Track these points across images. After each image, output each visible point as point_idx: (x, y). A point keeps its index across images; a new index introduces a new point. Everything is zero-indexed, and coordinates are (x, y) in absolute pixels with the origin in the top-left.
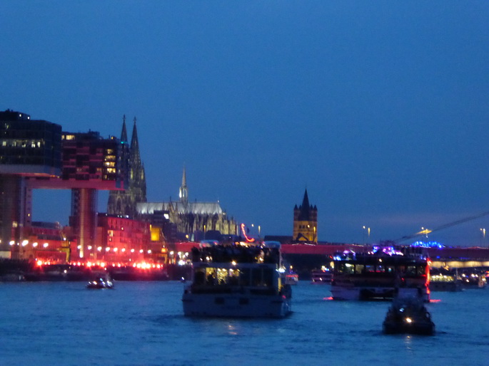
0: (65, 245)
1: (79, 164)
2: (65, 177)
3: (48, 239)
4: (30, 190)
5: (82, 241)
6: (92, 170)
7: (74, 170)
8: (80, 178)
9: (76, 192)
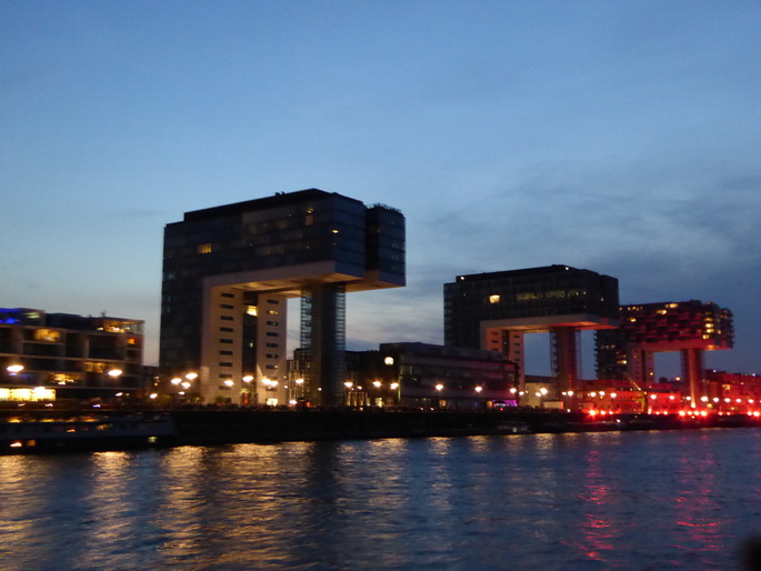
0: (639, 395)
1: (682, 327)
2: (671, 339)
3: (617, 390)
4: (650, 353)
5: (693, 394)
6: (693, 332)
7: (677, 333)
8: (682, 339)
9: (685, 352)
